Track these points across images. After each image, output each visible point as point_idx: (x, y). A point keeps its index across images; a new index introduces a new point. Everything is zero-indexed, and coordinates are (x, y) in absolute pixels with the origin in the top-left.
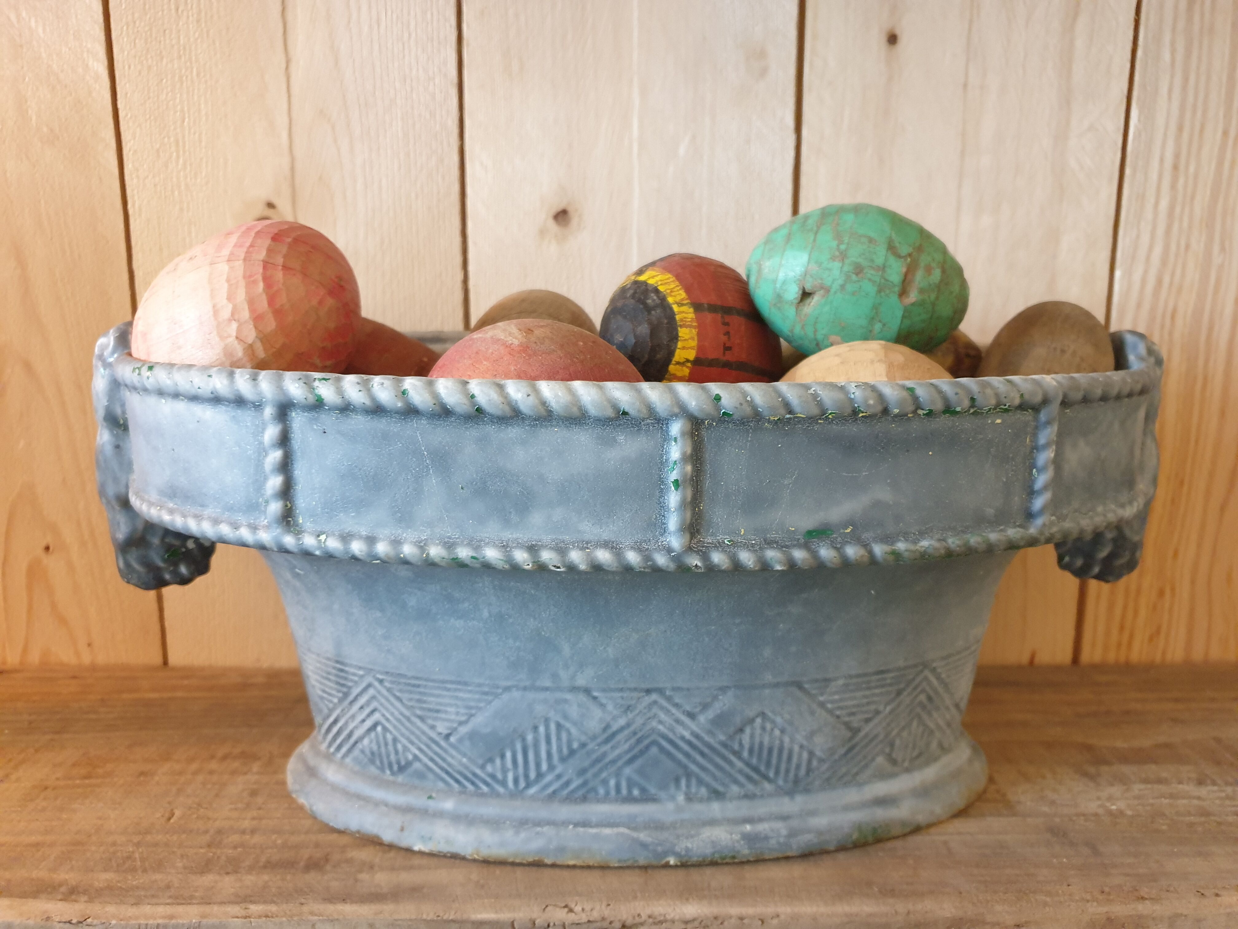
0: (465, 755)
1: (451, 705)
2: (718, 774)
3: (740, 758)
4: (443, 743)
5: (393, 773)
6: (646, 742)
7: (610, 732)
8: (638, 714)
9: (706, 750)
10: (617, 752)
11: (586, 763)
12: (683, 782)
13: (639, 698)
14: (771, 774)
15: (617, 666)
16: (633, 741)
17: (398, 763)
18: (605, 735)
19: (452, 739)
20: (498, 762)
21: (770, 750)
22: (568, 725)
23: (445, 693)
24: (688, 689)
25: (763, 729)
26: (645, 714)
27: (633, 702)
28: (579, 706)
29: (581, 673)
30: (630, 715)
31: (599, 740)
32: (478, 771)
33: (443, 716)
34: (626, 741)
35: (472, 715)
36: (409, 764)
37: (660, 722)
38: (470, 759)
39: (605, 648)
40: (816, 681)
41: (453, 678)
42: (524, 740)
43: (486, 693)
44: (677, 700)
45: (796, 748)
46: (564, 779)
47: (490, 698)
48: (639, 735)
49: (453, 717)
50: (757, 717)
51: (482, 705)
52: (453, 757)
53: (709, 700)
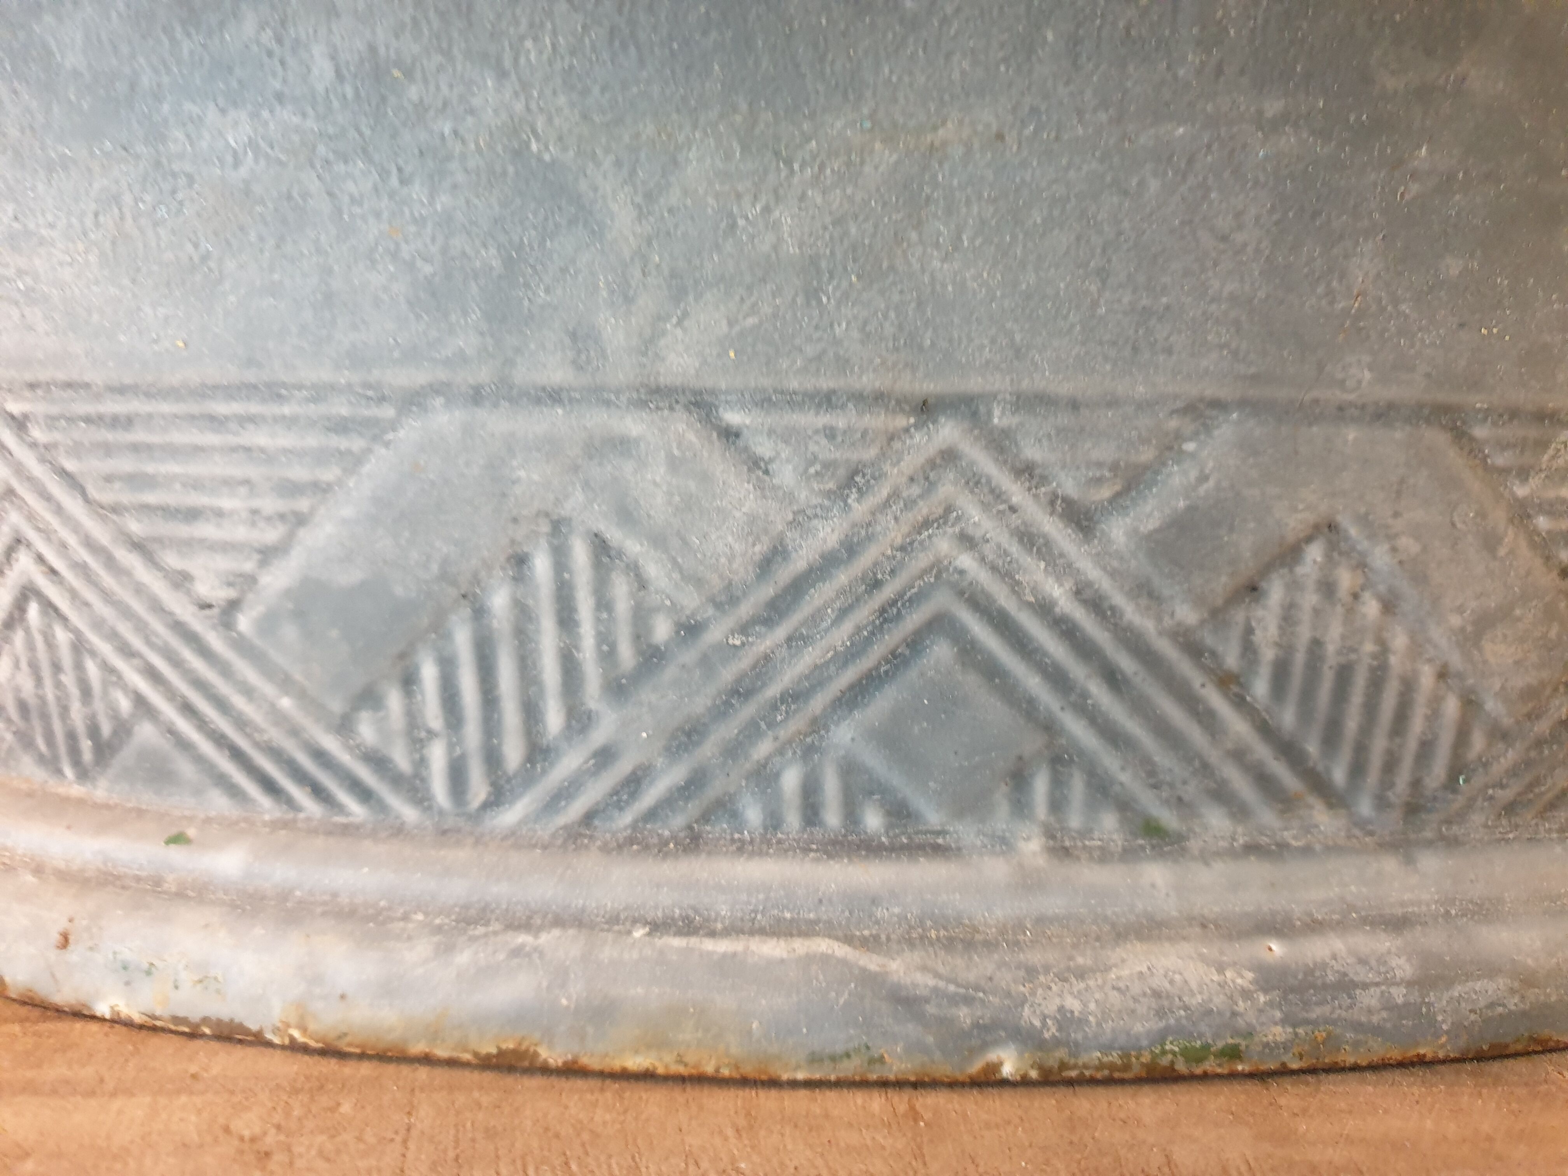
0: (286, 683)
1: (229, 484)
2: (1163, 759)
3: (1240, 703)
4: (215, 641)
5: (83, 774)
6: (914, 620)
7: (784, 574)
8: (886, 504)
9: (1126, 663)
10: (810, 657)
11: (700, 704)
12: (1041, 785)
13: (891, 438)
14: (1339, 775)
15: (812, 294)
16: (864, 614)
17: (94, 731)
18: (768, 591)
19: (244, 623)
20: (394, 700)
21: (1344, 674)
22: (634, 547)
23: (211, 439)
24: (1074, 405)
25: (1328, 588)
26: (910, 504)
27: (870, 453)
28: (674, 464)
29: (679, 323)
30: (859, 509)
31: (746, 610)
32: (330, 743)
33: (207, 530)
34: (843, 613)
35: (300, 520)
36: (123, 729)
37: (967, 541)
38: (302, 696)
39: (767, 210)
40: (1514, 414)
41: (233, 373)
42: (480, 613)
43: (341, 426)
44: (1032, 452)
45: (1427, 678)
46: (623, 767)
47: (356, 444)
48: (888, 592)
49: (240, 533)
50: (1309, 539)
51: (329, 474)
52: (248, 692)
53: (1147, 455)
